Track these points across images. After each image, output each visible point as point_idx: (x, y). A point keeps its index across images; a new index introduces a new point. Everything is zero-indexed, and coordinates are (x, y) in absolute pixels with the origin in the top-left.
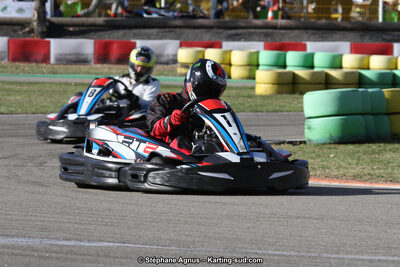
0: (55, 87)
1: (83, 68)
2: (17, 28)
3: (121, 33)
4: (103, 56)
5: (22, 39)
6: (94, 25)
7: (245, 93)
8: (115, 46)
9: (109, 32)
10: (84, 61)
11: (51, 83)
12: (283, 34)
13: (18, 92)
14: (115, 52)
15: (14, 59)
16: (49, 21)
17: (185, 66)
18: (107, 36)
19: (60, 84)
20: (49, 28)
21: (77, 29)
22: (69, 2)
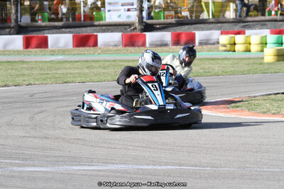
1: (165, 48)
2: (127, 27)
3: (186, 27)
4: (176, 41)
5: (130, 33)
6: (171, 24)
7: (258, 62)
8: (183, 35)
9: (179, 27)
10: (166, 45)
12: (281, 25)
14: (183, 39)
15: (126, 46)
16: (145, 22)
17: (225, 46)
18: (179, 30)
20: (145, 26)
21: (161, 26)
22: (157, 11)
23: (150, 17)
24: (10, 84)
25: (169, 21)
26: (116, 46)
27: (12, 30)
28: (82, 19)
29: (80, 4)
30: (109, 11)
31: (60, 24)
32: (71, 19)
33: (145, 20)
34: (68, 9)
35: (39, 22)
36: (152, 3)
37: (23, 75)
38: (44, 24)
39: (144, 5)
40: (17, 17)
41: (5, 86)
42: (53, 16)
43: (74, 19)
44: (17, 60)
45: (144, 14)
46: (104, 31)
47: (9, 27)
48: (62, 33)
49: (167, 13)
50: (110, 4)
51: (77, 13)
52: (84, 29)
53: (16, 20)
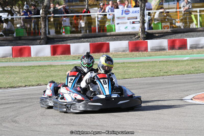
0: (150, 64)
1: (163, 52)
2: (132, 36)
3: (180, 35)
4: (172, 46)
5: (135, 41)
6: (167, 32)
8: (177, 41)
9: (174, 35)
10: (164, 49)
11: (148, 62)
13: (133, 67)
14: (177, 44)
15: (132, 51)
16: (146, 32)
18: (174, 37)
19: (152, 62)
20: (147, 35)
21: (159, 35)
22: (156, 22)
23: (150, 28)
24: (42, 83)
25: (166, 30)
26: (124, 51)
27: (42, 41)
28: (97, 31)
29: (95, 19)
30: (118, 24)
31: (80, 35)
32: (88, 31)
33: (146, 30)
34: (85, 23)
35: (63, 34)
36: (152, 17)
37: (52, 76)
38: (67, 35)
39: (145, 19)
40: (46, 30)
41: (38, 85)
42: (74, 29)
43: (90, 31)
44: (46, 64)
45: (146, 25)
46: (114, 40)
47: (40, 39)
48: (81, 42)
49: (164, 24)
50: (118, 18)
51: (92, 27)
52: (98, 39)
53: (45, 33)
